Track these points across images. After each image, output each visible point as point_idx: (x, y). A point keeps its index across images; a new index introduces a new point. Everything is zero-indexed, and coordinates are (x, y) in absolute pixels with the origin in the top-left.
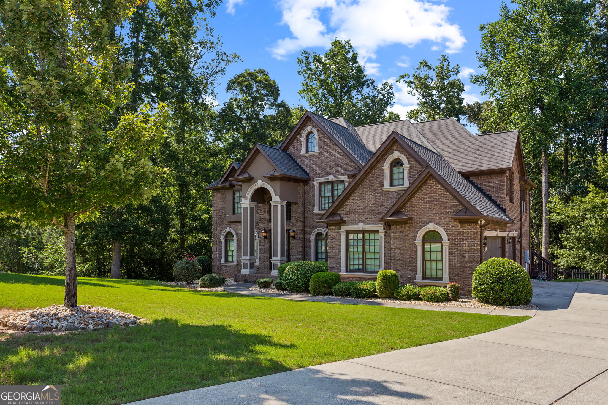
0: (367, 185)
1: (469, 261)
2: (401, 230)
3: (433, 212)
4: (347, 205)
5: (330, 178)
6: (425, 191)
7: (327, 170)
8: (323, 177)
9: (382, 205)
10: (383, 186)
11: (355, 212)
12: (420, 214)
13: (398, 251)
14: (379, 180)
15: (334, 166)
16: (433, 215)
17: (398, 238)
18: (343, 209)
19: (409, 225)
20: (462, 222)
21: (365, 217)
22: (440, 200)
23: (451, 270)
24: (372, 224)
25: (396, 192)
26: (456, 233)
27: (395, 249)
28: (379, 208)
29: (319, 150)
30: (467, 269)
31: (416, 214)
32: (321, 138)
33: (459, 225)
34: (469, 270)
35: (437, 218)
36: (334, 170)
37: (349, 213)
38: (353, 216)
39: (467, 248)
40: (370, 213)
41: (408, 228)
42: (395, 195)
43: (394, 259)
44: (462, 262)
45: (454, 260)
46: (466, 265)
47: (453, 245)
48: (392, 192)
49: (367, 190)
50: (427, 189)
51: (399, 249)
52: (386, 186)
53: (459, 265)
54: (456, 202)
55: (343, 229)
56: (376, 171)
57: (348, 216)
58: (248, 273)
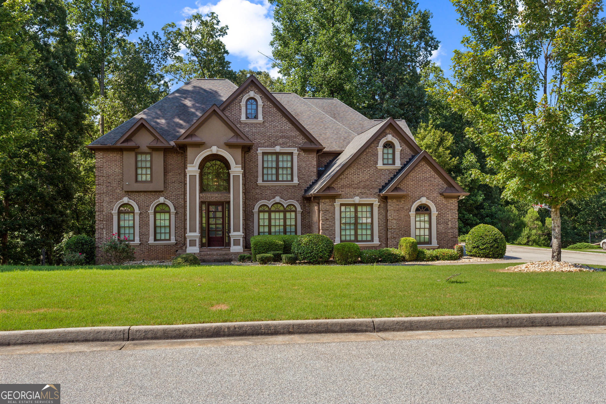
0: (362, 162)
1: (451, 228)
2: (397, 203)
3: (424, 188)
4: (341, 179)
5: (278, 149)
6: (417, 171)
7: (272, 140)
8: (268, 147)
9: (375, 181)
10: (377, 163)
11: (350, 186)
12: (414, 190)
13: (395, 222)
14: (373, 159)
15: (281, 137)
16: (424, 191)
17: (395, 210)
18: (337, 183)
19: (404, 199)
20: (446, 197)
21: (359, 191)
22: (430, 179)
23: (438, 235)
24: (366, 197)
25: (388, 170)
26: (442, 206)
27: (392, 220)
28: (373, 183)
29: (263, 118)
30: (450, 234)
31: (410, 190)
32: (265, 107)
33: (444, 199)
34: (451, 235)
35: (427, 194)
36: (281, 141)
37: (343, 187)
38: (347, 190)
39: (450, 218)
40: (364, 188)
41: (403, 202)
42: (388, 172)
43: (391, 229)
44: (446, 229)
45: (441, 227)
46: (449, 231)
47: (439, 216)
48: (385, 170)
49: (361, 167)
50: (419, 169)
51: (395, 220)
52: (380, 165)
53: (444, 231)
54: (441, 181)
55: (338, 202)
56: (370, 150)
57: (343, 190)
58: (198, 252)
